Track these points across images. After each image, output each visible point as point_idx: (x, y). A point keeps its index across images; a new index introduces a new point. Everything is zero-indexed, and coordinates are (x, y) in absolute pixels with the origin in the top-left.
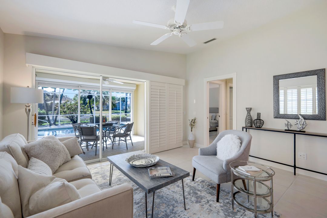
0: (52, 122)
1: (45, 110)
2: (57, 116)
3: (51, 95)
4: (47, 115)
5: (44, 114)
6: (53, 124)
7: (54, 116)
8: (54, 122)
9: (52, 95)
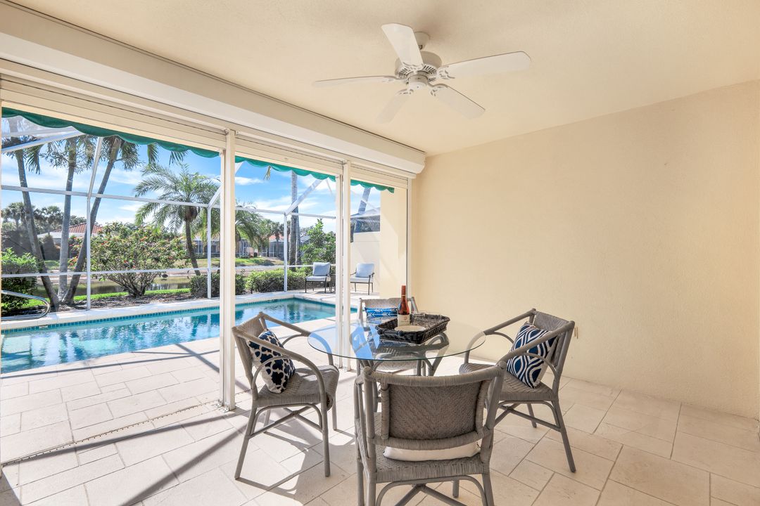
0: (60, 297)
1: (32, 255)
2: (79, 275)
3: (46, 216)
4: (41, 271)
5: (27, 268)
6: (63, 304)
7: (66, 277)
8: (67, 298)
9: (48, 216)
